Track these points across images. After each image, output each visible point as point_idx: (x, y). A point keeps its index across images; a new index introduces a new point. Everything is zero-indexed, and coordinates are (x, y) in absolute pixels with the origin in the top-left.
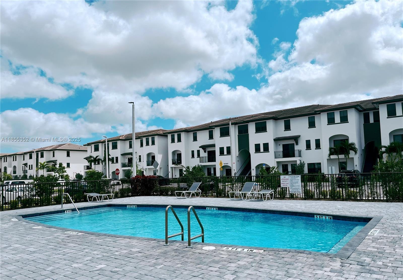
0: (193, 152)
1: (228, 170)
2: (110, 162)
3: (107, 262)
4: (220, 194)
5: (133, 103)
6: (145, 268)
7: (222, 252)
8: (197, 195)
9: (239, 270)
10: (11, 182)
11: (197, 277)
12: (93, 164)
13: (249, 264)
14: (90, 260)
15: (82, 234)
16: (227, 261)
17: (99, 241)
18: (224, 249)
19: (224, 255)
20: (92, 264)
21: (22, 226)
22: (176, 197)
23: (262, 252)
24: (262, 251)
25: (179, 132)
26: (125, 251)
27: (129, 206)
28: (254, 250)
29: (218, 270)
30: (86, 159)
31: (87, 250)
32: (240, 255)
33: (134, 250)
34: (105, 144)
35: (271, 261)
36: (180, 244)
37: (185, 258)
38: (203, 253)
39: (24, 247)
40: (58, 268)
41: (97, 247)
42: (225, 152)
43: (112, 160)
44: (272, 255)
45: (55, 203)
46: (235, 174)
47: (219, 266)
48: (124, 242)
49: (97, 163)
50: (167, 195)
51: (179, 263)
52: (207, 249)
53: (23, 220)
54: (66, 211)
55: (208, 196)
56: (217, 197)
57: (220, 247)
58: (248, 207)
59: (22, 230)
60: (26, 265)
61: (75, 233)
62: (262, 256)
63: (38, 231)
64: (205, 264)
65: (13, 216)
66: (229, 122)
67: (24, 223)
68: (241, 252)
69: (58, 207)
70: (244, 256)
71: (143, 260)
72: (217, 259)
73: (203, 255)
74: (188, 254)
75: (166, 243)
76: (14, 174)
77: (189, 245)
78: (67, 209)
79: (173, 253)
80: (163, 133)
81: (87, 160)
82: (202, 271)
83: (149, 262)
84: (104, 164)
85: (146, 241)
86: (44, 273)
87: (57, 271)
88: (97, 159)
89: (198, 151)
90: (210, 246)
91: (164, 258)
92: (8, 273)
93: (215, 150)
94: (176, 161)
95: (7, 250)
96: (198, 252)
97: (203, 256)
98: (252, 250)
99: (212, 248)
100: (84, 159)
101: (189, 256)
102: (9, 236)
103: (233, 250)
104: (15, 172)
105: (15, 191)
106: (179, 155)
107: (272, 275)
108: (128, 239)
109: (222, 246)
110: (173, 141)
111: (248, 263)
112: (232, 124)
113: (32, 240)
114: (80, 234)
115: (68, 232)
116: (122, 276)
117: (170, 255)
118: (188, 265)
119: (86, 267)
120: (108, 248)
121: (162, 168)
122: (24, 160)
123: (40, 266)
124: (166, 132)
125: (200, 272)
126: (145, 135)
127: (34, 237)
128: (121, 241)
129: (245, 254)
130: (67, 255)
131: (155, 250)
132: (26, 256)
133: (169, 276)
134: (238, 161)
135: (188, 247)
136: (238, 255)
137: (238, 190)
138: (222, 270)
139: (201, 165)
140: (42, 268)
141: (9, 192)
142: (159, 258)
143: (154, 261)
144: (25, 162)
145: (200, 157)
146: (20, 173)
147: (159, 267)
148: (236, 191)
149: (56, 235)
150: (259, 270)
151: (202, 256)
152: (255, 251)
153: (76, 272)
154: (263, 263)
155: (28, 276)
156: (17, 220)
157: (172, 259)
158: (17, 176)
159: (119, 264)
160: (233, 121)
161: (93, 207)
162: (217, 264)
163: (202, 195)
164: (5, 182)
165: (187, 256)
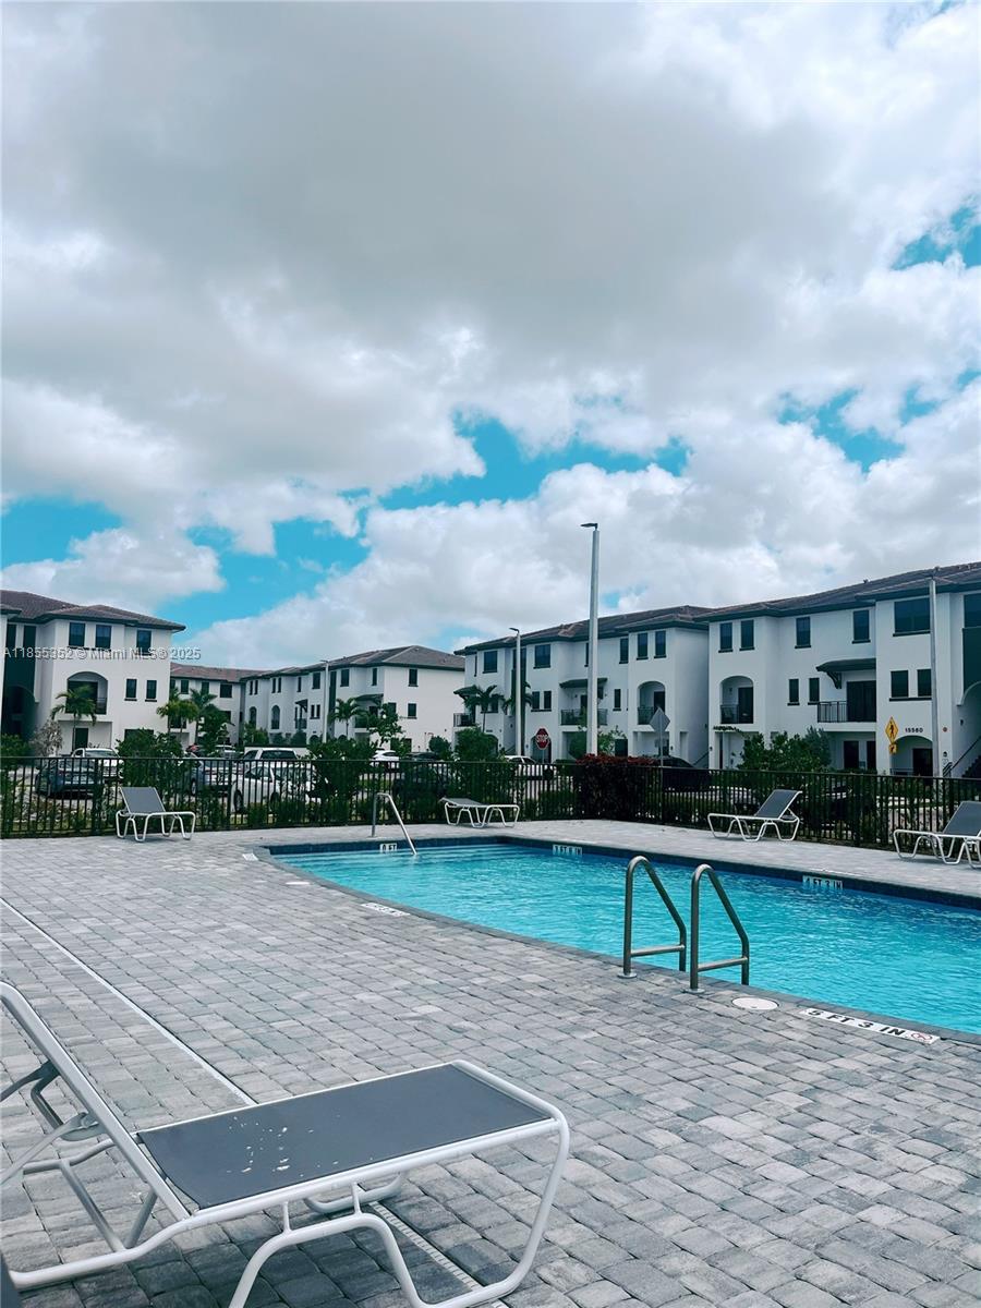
0: (794, 684)
1: (918, 753)
2: (528, 708)
3: (445, 1002)
4: (870, 836)
5: (596, 525)
6: (541, 1032)
7: (793, 1023)
8: (786, 831)
9: (828, 1084)
10: (260, 750)
11: (686, 1082)
12: (478, 709)
13: (870, 1072)
14: (404, 990)
15: (404, 914)
16: (801, 1051)
17: (441, 941)
18: (803, 1012)
19: (798, 1031)
20: (404, 1001)
21: (262, 876)
22: (710, 834)
23: (931, 1042)
24: (935, 1038)
25: (748, 616)
26: (503, 979)
27: (559, 847)
28: (907, 1031)
29: (758, 1074)
30: (460, 693)
31: (402, 961)
32: (849, 1039)
33: (528, 978)
34: (515, 652)
35: (951, 1074)
36: (667, 981)
37: (669, 1023)
38: (731, 1017)
39: (255, 932)
40: (320, 997)
41: (431, 957)
42: (913, 690)
43: (532, 701)
44: (966, 1056)
45: (359, 819)
46: (948, 768)
47: (768, 1061)
48: (507, 950)
49: (489, 710)
50: (685, 823)
51: (644, 1033)
52: (748, 1007)
53: (269, 860)
54: (382, 846)
55: (825, 836)
56: (857, 844)
57: (792, 1006)
58: (953, 888)
59: (261, 884)
60: (248, 979)
61: (386, 910)
62: (927, 1056)
63: (297, 892)
64: (724, 1049)
65: (248, 848)
66: (928, 582)
67: (270, 869)
68: (857, 1029)
69: (361, 833)
70: (865, 1043)
71: (545, 1010)
72: (768, 1039)
73: (727, 1023)
74: (683, 1012)
75: (627, 970)
76: (273, 728)
77: (694, 986)
78: (385, 838)
79: (639, 1004)
80: (694, 619)
81: (463, 697)
82: (708, 1070)
83: (560, 1018)
84: (509, 710)
85: (572, 957)
86: (285, 1005)
87: (315, 1004)
88: (490, 695)
89: (814, 683)
90: (762, 997)
91: (606, 1013)
92: (200, 995)
93: (875, 682)
94: (735, 712)
95: (212, 935)
96: (715, 1011)
97: (728, 1026)
98: (900, 1030)
99: (766, 1005)
100: (455, 693)
101: (683, 1018)
102: (225, 900)
103: (833, 1019)
104: (275, 725)
105: (266, 778)
106: (747, 695)
107: (936, 1119)
108: (522, 945)
109: (800, 1003)
110: (726, 645)
111: (869, 1068)
112: (940, 590)
113: (279, 916)
114: (399, 913)
115: (371, 906)
116: (475, 1043)
117: (625, 1008)
118: (672, 1044)
119: (388, 1006)
120: (460, 962)
121: (685, 733)
122: (299, 690)
123: (281, 986)
124: (704, 615)
125: (699, 1069)
126: (634, 624)
127: (284, 909)
128: (501, 949)
129: (869, 1039)
130: (351, 966)
131: (586, 987)
132: (252, 956)
133: (603, 1065)
134: (962, 722)
135: (690, 990)
136: (842, 1040)
137: (934, 828)
138: (773, 1077)
139: (821, 731)
140: (284, 991)
141: (253, 781)
142: (591, 1012)
143: (576, 1018)
144: (300, 697)
145: (819, 704)
146: (287, 727)
147: (585, 1036)
148: (925, 829)
149: (339, 908)
150: (898, 1097)
151: (725, 1026)
152: (908, 1034)
153: (360, 1014)
154: (923, 1076)
155: (246, 1007)
156: (256, 859)
157: (630, 1020)
158: (280, 734)
159: (475, 1012)
160: (945, 580)
161: (456, 839)
162: (764, 1056)
163: (802, 832)
164: (247, 750)
165: (676, 1019)
